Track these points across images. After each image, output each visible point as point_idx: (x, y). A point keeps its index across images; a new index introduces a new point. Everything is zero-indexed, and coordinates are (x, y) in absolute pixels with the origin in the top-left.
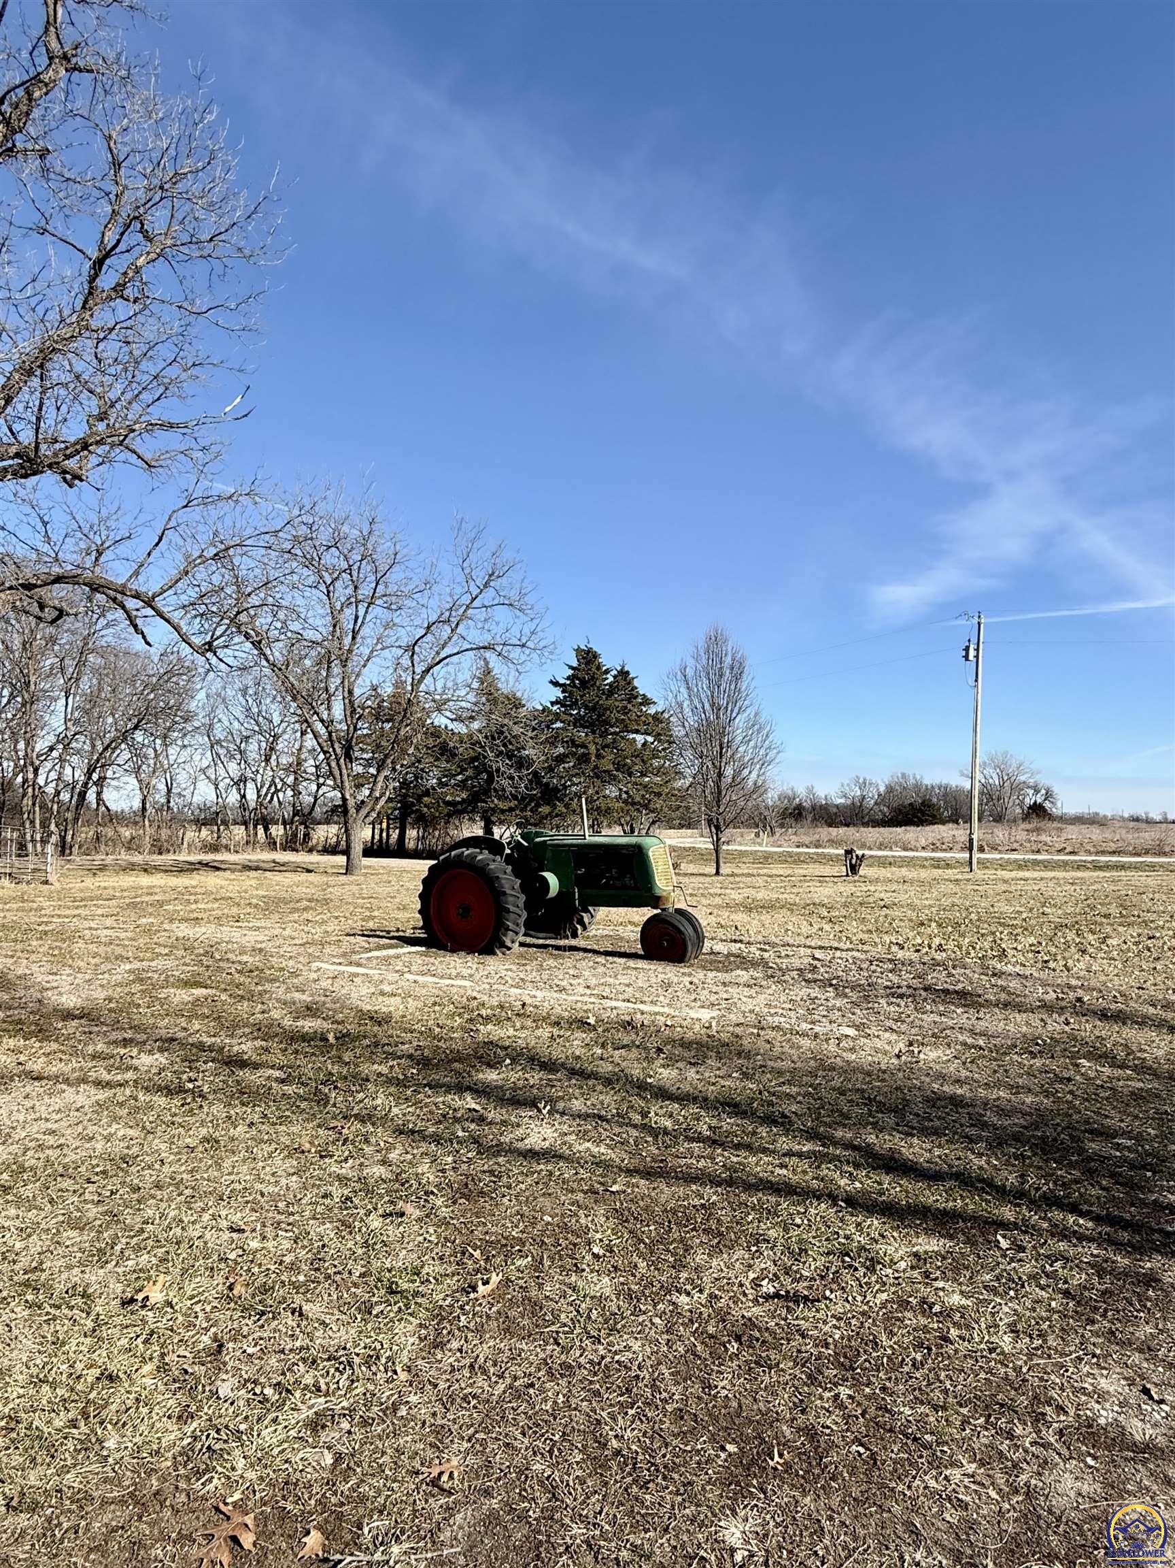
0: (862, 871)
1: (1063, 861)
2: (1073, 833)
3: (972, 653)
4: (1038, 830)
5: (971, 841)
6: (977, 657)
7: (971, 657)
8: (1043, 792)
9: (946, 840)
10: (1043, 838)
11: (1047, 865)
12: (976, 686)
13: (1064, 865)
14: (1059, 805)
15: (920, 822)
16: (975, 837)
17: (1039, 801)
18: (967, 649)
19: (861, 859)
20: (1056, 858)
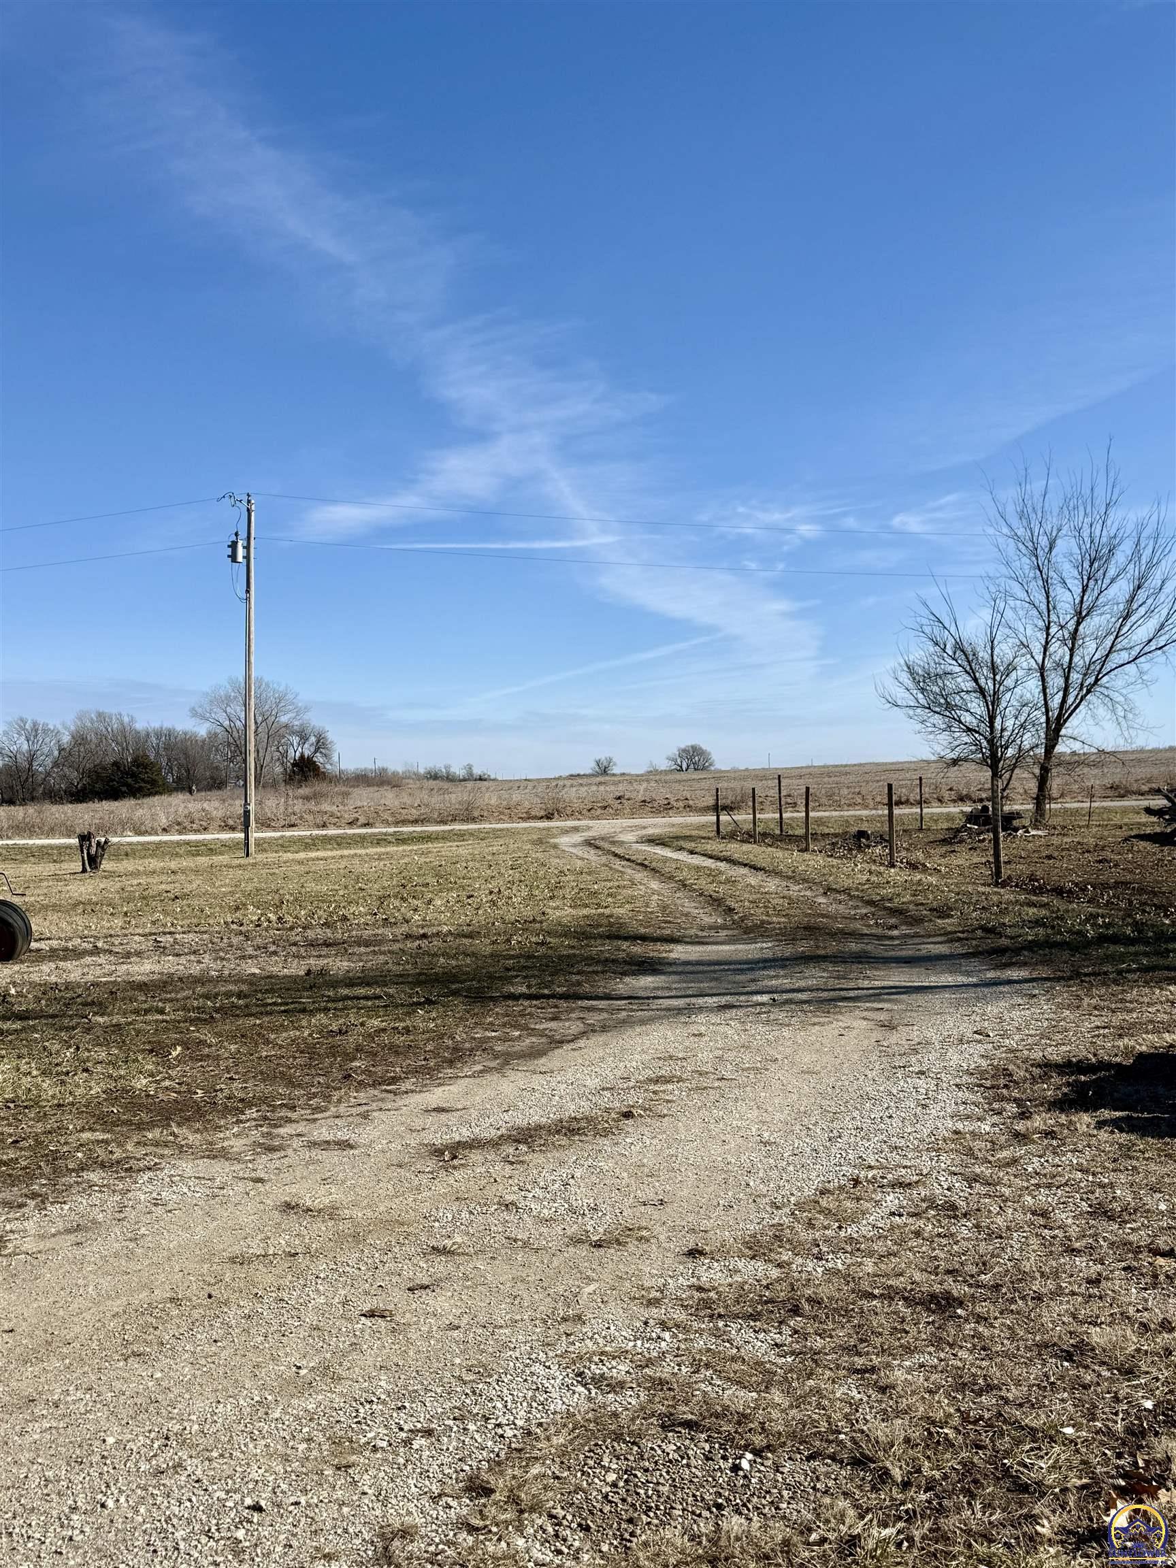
0: (106, 865)
1: (359, 835)
2: (363, 798)
3: (241, 553)
4: (315, 797)
5: (247, 813)
6: (247, 557)
7: (240, 558)
8: (313, 739)
9: (196, 816)
10: (326, 806)
11: (339, 842)
12: (248, 599)
13: (361, 840)
14: (335, 758)
15: (136, 792)
16: (252, 807)
17: (307, 753)
18: (234, 546)
19: (102, 847)
20: (350, 832)
